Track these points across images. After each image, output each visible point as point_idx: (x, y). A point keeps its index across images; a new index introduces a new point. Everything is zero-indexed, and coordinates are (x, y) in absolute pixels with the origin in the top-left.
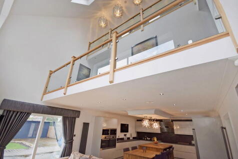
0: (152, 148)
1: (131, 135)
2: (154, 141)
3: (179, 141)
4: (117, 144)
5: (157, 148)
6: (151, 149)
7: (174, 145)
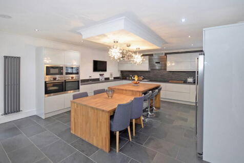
0: (126, 90)
1: (111, 75)
2: (134, 80)
3: (172, 80)
4: (81, 87)
5: (132, 91)
6: (124, 92)
7: (162, 85)
